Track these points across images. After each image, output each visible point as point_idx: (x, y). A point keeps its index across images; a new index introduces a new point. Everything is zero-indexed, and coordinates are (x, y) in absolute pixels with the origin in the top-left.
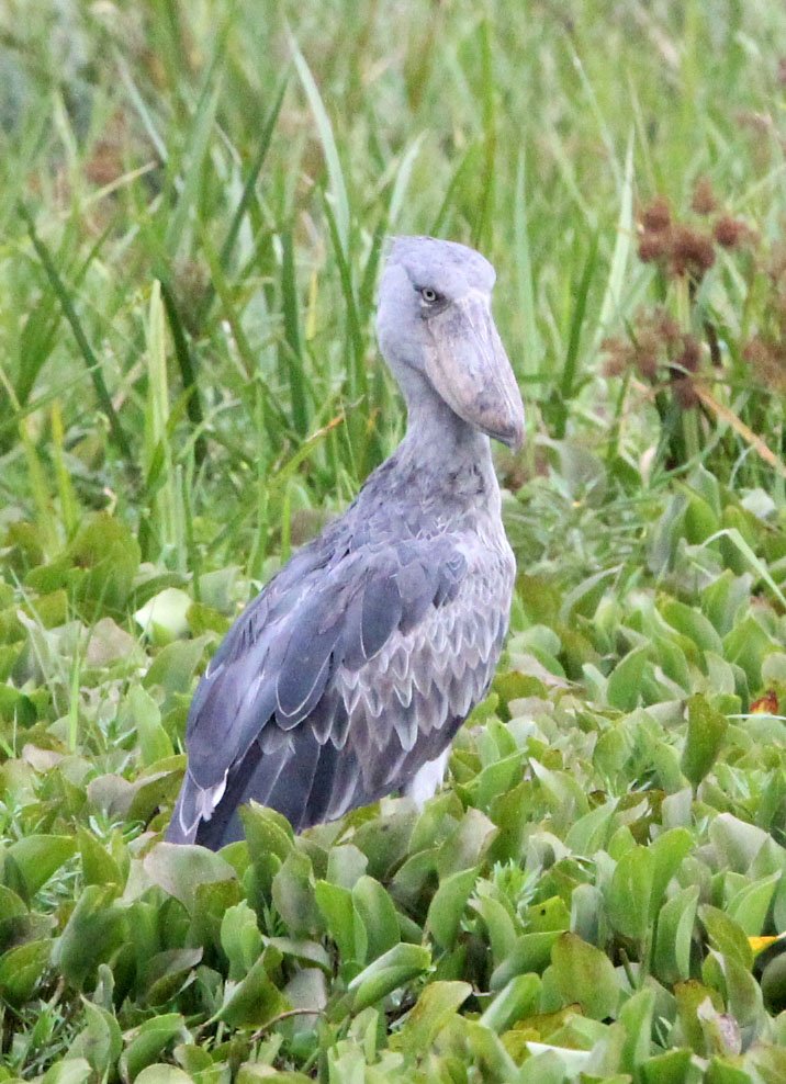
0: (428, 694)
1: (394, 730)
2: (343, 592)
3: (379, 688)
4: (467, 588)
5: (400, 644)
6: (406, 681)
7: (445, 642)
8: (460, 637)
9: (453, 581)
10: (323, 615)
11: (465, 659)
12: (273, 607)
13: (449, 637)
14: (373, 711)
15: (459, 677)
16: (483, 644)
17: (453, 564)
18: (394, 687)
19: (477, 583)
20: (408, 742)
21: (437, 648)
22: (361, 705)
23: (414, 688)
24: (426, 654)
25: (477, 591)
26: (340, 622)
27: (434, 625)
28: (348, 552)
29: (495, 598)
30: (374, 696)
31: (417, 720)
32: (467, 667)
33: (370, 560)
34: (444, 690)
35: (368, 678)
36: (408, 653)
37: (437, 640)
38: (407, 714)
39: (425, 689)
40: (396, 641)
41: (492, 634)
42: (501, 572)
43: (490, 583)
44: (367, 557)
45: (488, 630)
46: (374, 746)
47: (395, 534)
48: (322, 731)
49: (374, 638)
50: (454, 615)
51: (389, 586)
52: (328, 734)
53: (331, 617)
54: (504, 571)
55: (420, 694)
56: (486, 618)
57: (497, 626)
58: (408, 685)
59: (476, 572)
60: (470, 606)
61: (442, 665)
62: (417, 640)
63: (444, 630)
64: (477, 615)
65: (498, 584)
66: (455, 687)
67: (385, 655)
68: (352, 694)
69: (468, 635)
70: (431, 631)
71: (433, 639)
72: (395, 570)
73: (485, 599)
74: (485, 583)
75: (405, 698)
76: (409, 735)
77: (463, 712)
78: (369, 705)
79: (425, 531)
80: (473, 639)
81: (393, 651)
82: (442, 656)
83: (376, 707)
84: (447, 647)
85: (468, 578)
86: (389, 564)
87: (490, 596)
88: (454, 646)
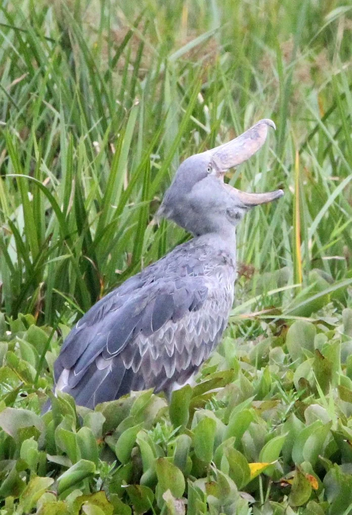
0: (181, 352)
1: (163, 368)
2: (145, 299)
4: (207, 304)
5: (170, 326)
6: (171, 345)
7: (193, 328)
8: (201, 327)
9: (200, 300)
10: (134, 309)
11: (202, 338)
13: (195, 326)
14: (154, 356)
15: (198, 346)
16: (212, 332)
17: (201, 292)
18: (165, 346)
19: (212, 303)
20: (170, 374)
21: (189, 330)
22: (148, 352)
23: (175, 348)
24: (183, 333)
25: (212, 307)
26: (142, 313)
27: (189, 320)
28: (153, 281)
29: (221, 312)
30: (155, 349)
31: (175, 364)
32: (203, 342)
33: (162, 285)
34: (190, 351)
35: (153, 341)
36: (174, 332)
37: (189, 327)
38: (170, 360)
39: (180, 350)
40: (168, 325)
41: (218, 328)
42: (226, 300)
43: (219, 304)
44: (160, 284)
45: (215, 325)
46: (152, 374)
47: (178, 274)
48: (128, 363)
49: (158, 322)
50: (199, 316)
51: (169, 298)
52: (131, 364)
53: (137, 310)
54: (227, 299)
55: (178, 352)
56: (215, 320)
57: (220, 325)
58: (172, 347)
59: (213, 297)
60: (208, 313)
61: (190, 339)
62: (179, 326)
63: (193, 322)
64: (211, 318)
66: (195, 350)
67: (162, 331)
68: (144, 347)
69: (205, 326)
70: (186, 323)
71: (187, 326)
72: (173, 291)
73: (216, 311)
74: (217, 303)
75: (170, 352)
76: (170, 371)
77: (198, 364)
78: (152, 353)
79: (196, 271)
80: (207, 330)
81: (167, 329)
82: (190, 335)
83: (156, 356)
84: (194, 331)
85: (209, 299)
86: (171, 288)
87: (219, 310)
88: (198, 331)
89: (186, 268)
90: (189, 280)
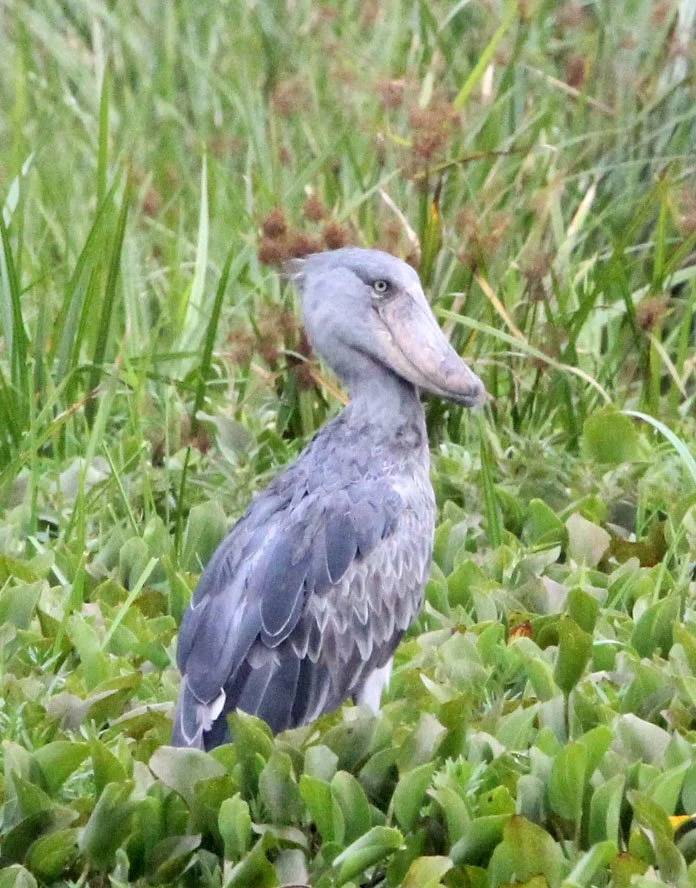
0: (380, 613)
1: (356, 648)
2: (308, 528)
3: (344, 611)
4: (404, 521)
5: (357, 572)
6: (363, 603)
7: (390, 568)
8: (401, 563)
10: (292, 550)
11: (406, 582)
12: (245, 545)
13: (393, 563)
14: (341, 628)
15: (401, 596)
16: (418, 567)
17: (393, 502)
18: (354, 608)
19: (411, 517)
20: (366, 654)
21: (385, 573)
22: (330, 623)
23: (369, 608)
24: (377, 578)
25: (410, 524)
26: (308, 556)
27: (384, 553)
28: (306, 494)
29: (424, 529)
30: (340, 616)
31: (372, 636)
32: (408, 588)
33: (326, 501)
34: (391, 609)
35: (335, 602)
36: (364, 580)
37: (384, 566)
38: (364, 630)
39: (377, 608)
40: (353, 570)
42: (427, 506)
43: (420, 517)
44: (323, 498)
45: (420, 555)
46: (342, 660)
47: (345, 477)
48: (300, 647)
49: (338, 566)
50: (395, 545)
51: (346, 523)
52: (306, 650)
53: (300, 552)
55: (374, 614)
56: (419, 546)
57: (427, 552)
58: (365, 606)
59: (409, 507)
60: (406, 537)
61: (389, 587)
63: (388, 557)
64: (412, 543)
65: (425, 517)
66: (399, 605)
67: (346, 582)
68: (323, 615)
69: (407, 560)
70: (379, 560)
71: (381, 566)
72: (348, 509)
73: (417, 529)
74: (416, 517)
75: (363, 616)
76: (367, 648)
77: (405, 627)
78: (336, 624)
79: (372, 472)
80: (411, 564)
81: (353, 577)
82: (389, 580)
83: (342, 625)
84: (392, 573)
85: (404, 512)
86: (343, 503)
87: (420, 527)
88: (397, 572)
89: (355, 466)
90: (366, 485)
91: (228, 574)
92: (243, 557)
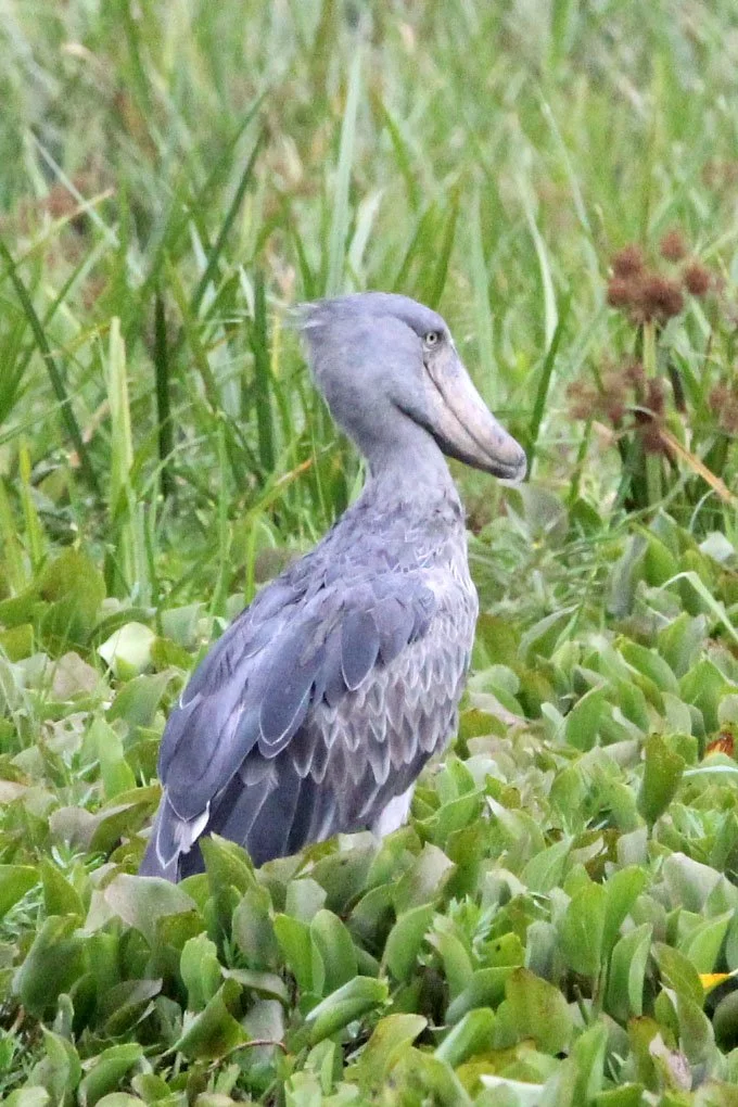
0: (400, 730)
1: (369, 765)
2: (320, 627)
3: (356, 723)
4: (437, 625)
5: (375, 680)
6: (381, 717)
7: (416, 678)
8: (430, 673)
9: (425, 617)
10: (301, 648)
11: (434, 695)
12: (248, 640)
13: (420, 672)
14: (351, 745)
15: (428, 712)
16: (450, 679)
17: (424, 600)
18: (370, 722)
19: (444, 621)
20: (381, 778)
21: (409, 684)
22: (340, 739)
23: (388, 723)
24: (399, 689)
25: (445, 629)
26: (320, 656)
27: (410, 661)
28: (323, 586)
29: (461, 636)
30: (351, 729)
31: (390, 754)
32: (436, 704)
33: (345, 594)
34: (415, 727)
35: (346, 713)
36: (383, 688)
37: (409, 676)
38: (380, 748)
39: (397, 725)
40: (372, 677)
41: (458, 670)
42: (466, 610)
43: (456, 619)
44: (342, 592)
45: (454, 665)
46: (350, 781)
47: (371, 569)
48: (302, 764)
50: (424, 652)
51: (366, 620)
53: (309, 651)
54: (469, 609)
55: (393, 731)
56: (453, 656)
57: (462, 665)
58: (382, 722)
59: (444, 610)
60: (439, 644)
61: (413, 701)
62: (391, 677)
63: (415, 666)
64: (445, 652)
65: (463, 622)
66: (424, 722)
67: (362, 690)
68: (331, 727)
69: (437, 670)
70: (404, 669)
71: (405, 675)
72: (371, 605)
73: (452, 636)
74: (452, 620)
75: (380, 733)
76: (383, 770)
77: (430, 747)
78: (347, 740)
79: (402, 563)
80: (442, 675)
81: (370, 686)
82: (413, 692)
83: (354, 743)
84: (418, 684)
85: (437, 615)
86: (365, 598)
87: (456, 634)
88: (425, 683)
89: (383, 557)
90: (395, 579)
91: (226, 671)
92: (246, 652)
